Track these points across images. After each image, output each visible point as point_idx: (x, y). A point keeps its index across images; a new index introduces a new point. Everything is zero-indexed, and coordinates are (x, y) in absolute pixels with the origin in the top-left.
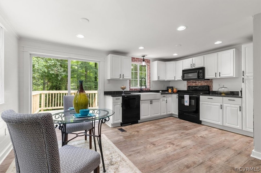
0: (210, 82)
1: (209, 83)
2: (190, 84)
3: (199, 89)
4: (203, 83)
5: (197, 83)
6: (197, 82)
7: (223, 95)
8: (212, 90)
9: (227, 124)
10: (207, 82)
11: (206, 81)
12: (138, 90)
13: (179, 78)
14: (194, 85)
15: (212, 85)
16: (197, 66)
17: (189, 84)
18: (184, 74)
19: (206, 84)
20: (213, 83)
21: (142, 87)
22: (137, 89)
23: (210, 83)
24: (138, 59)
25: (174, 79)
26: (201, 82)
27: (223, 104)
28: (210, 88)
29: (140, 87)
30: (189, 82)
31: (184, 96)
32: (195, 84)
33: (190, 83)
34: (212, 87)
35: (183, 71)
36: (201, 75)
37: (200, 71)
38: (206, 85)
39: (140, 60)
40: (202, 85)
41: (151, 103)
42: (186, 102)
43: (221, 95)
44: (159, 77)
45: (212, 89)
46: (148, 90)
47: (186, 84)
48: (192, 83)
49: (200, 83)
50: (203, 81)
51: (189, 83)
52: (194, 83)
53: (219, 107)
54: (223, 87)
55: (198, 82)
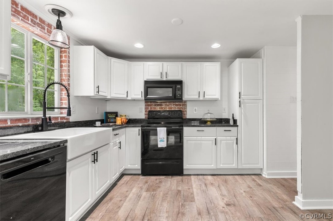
0: (183, 105)
1: (181, 107)
2: (151, 108)
3: (169, 115)
4: (172, 106)
5: (163, 107)
6: (163, 104)
7: (208, 124)
8: (185, 117)
9: (221, 165)
10: (179, 104)
11: (177, 103)
12: (30, 122)
13: (135, 95)
14: (158, 110)
15: (186, 110)
16: (171, 78)
17: (149, 107)
18: (148, 87)
19: (178, 108)
20: (187, 107)
21: (47, 112)
22: (26, 120)
23: (183, 107)
24: (30, 15)
25: (125, 96)
26: (170, 105)
27: (217, 138)
28: (183, 115)
29: (42, 112)
30: (149, 103)
31: (156, 130)
32: (160, 108)
33: (151, 105)
34: (185, 113)
35: (146, 82)
36: (178, 93)
37: (178, 86)
38: (177, 110)
39: (38, 21)
40: (172, 109)
41: (96, 159)
42: (161, 141)
43: (206, 124)
44: (98, 87)
45: (185, 115)
46: (65, 121)
47: (144, 107)
48: (155, 105)
49: (168, 106)
50: (172, 104)
51: (149, 105)
52: (158, 106)
53: (212, 142)
54: (208, 113)
55: (166, 105)
